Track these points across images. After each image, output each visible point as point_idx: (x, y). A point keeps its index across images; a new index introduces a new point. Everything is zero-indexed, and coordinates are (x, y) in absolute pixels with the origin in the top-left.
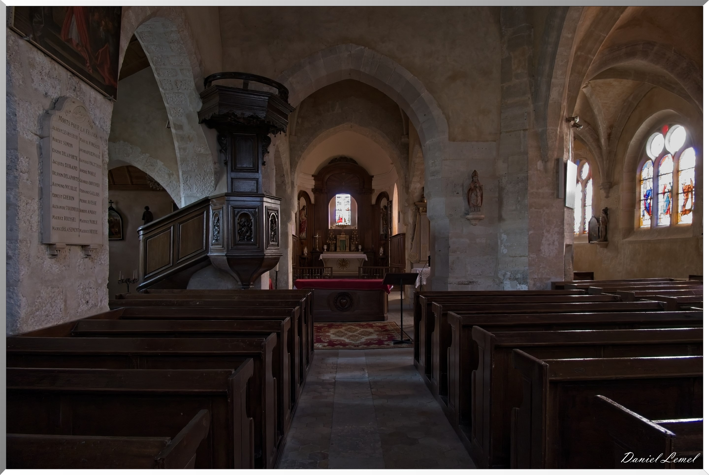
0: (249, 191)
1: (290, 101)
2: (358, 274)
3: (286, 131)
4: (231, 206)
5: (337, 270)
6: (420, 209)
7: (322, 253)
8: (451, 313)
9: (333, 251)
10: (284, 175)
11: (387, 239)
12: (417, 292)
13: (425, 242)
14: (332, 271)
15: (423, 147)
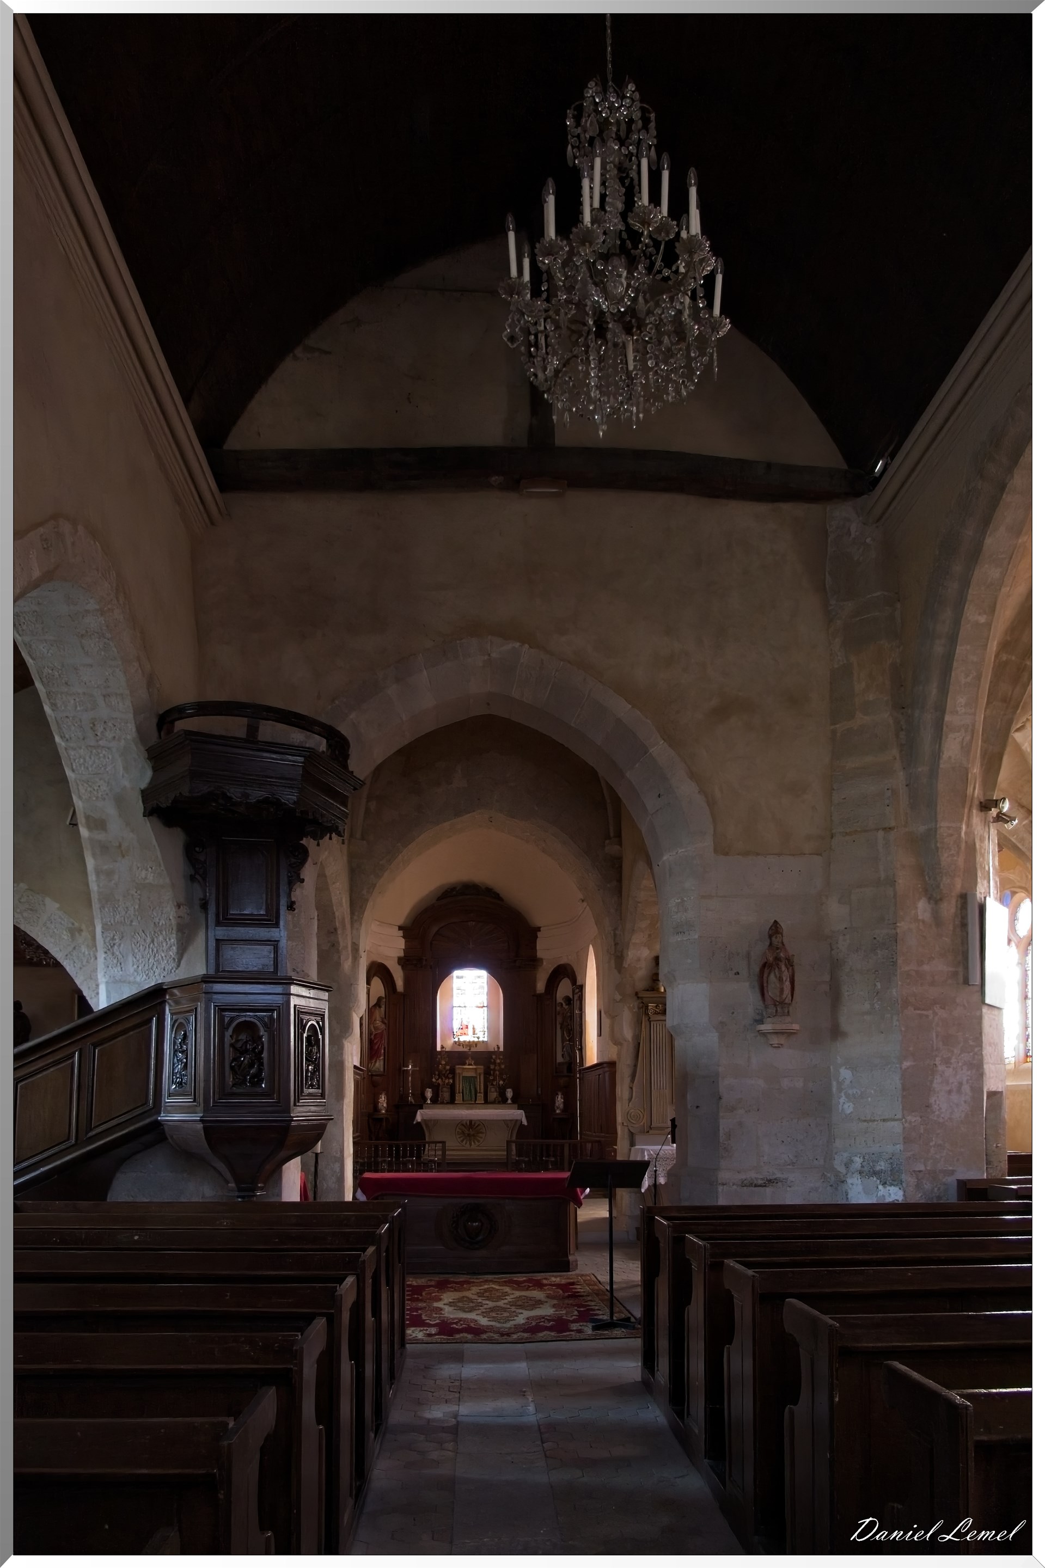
0: (255, 969)
1: (353, 765)
2: (505, 1157)
3: (344, 833)
4: (215, 1006)
5: (457, 1149)
6: (649, 1008)
7: (422, 1108)
8: (731, 1262)
9: (447, 1103)
10: (336, 929)
11: (572, 1075)
12: (649, 1208)
13: (662, 1082)
14: (444, 1150)
15: (656, 868)
